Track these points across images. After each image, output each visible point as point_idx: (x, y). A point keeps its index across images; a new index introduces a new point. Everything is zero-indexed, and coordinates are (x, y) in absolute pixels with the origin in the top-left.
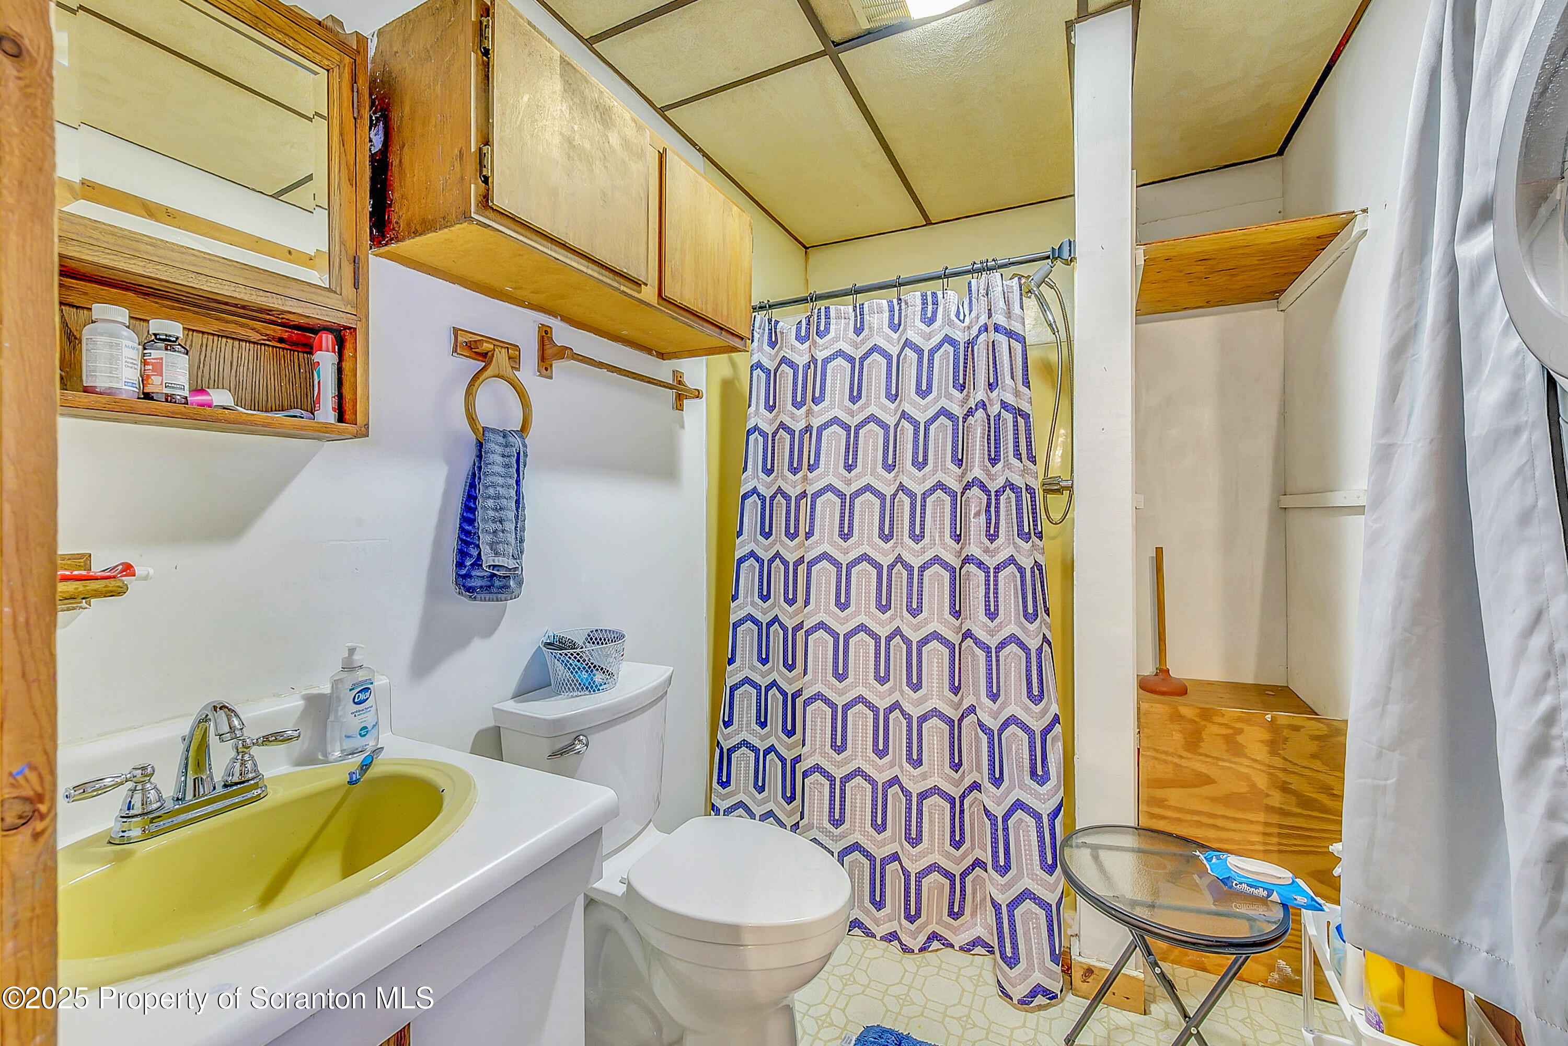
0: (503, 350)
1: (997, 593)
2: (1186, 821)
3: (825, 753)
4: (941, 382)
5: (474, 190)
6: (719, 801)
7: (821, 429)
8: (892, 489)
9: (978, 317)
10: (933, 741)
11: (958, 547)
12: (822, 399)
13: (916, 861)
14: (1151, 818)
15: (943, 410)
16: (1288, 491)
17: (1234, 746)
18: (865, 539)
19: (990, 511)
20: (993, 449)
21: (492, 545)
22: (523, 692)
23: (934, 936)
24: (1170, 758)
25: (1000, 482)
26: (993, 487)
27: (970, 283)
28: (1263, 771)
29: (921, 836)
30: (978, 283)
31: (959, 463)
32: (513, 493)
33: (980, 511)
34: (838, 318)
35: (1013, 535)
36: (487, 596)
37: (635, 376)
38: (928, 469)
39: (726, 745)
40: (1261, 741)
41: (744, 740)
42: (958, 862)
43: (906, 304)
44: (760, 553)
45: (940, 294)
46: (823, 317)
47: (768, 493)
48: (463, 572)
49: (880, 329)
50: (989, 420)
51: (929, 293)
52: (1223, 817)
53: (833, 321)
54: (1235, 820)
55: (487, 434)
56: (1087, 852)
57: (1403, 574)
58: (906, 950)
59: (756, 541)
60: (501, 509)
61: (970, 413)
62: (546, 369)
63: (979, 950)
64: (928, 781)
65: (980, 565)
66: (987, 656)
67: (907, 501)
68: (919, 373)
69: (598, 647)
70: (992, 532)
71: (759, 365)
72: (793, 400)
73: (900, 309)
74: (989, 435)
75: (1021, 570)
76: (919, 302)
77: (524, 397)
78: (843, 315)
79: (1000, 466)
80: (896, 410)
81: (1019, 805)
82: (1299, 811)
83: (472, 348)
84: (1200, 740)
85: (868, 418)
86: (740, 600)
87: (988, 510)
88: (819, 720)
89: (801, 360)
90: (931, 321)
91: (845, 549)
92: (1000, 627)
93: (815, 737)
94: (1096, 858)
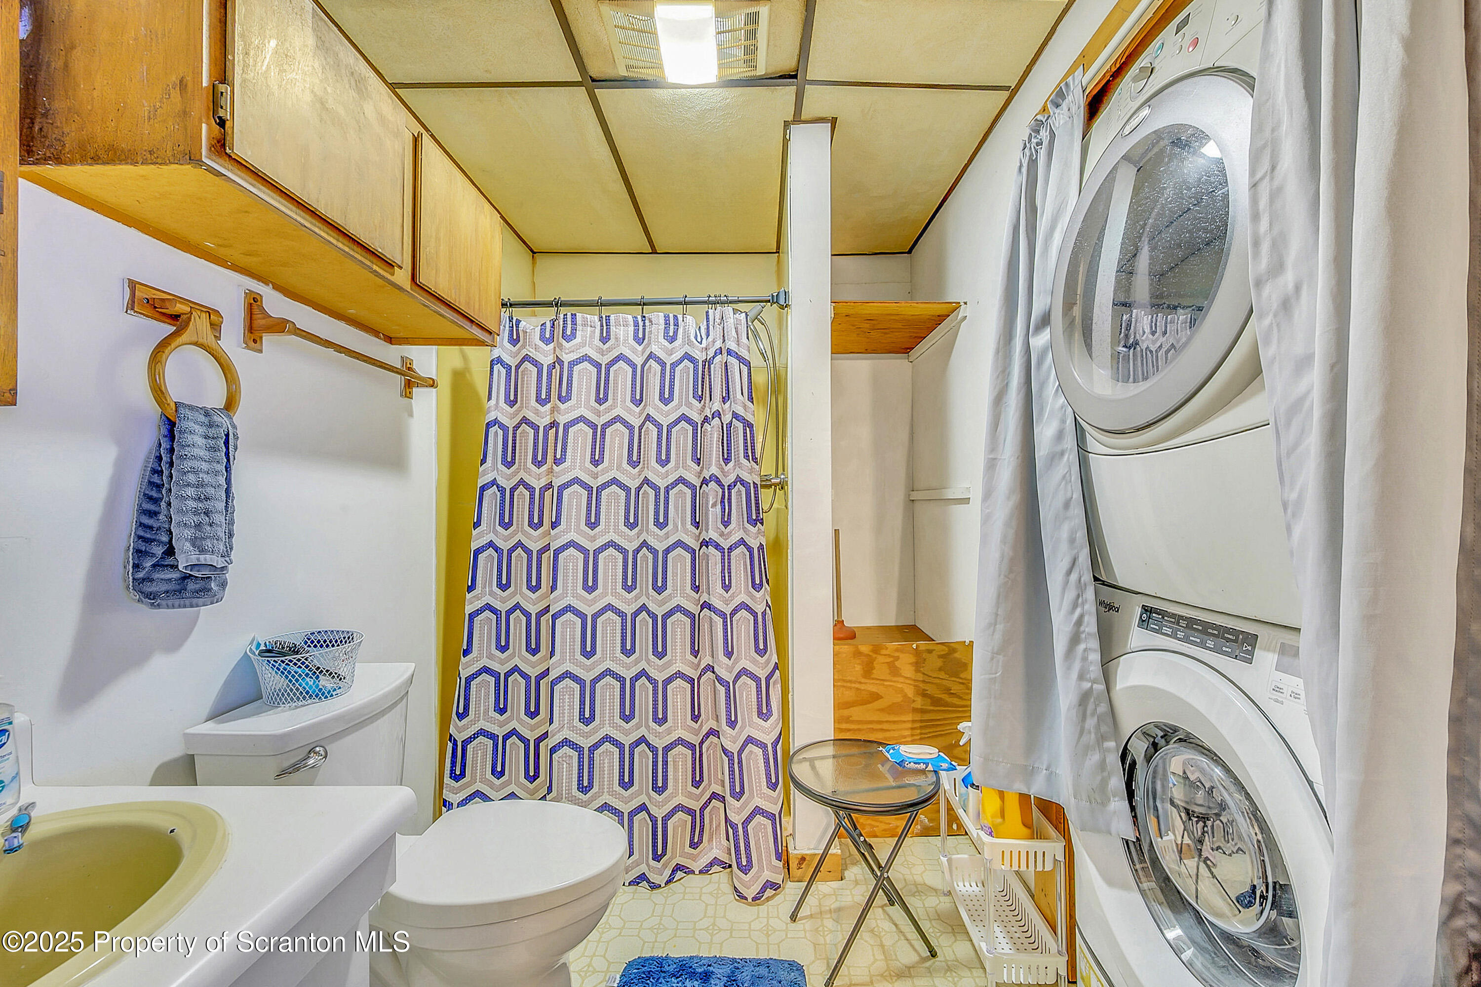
0: (204, 315)
1: (730, 569)
2: (863, 730)
3: (573, 726)
4: (682, 393)
5: (206, 131)
6: (451, 795)
7: (567, 426)
8: (637, 483)
9: (714, 342)
10: (677, 698)
11: (697, 532)
12: (568, 398)
13: (662, 806)
14: (841, 732)
15: (683, 416)
16: (915, 488)
17: (894, 671)
18: (612, 527)
19: (724, 502)
20: (725, 451)
21: (194, 542)
22: (219, 713)
23: (678, 868)
24: (853, 685)
25: (732, 478)
26: (726, 482)
27: (707, 312)
28: (910, 684)
29: (667, 783)
30: (715, 313)
31: (698, 461)
32: (222, 481)
33: (716, 501)
34: (584, 325)
35: (743, 521)
36: (177, 602)
37: (365, 359)
38: (671, 465)
39: (460, 738)
40: (910, 664)
41: (481, 729)
42: (698, 798)
43: (651, 321)
44: (499, 543)
45: (680, 317)
46: (569, 322)
47: (507, 485)
48: (141, 575)
49: (626, 340)
50: (722, 427)
51: (671, 316)
52: (887, 722)
53: (579, 328)
54: (894, 722)
55: (182, 410)
56: (806, 765)
57: (1004, 541)
58: (654, 887)
59: (495, 532)
60: (207, 499)
61: (706, 420)
62: (255, 341)
63: (716, 868)
64: (672, 735)
65: (717, 546)
66: (724, 622)
67: (652, 493)
68: (663, 382)
69: (327, 650)
70: (726, 519)
71: (499, 360)
72: (537, 397)
73: (644, 325)
74: (723, 439)
75: (750, 549)
76: (662, 321)
77: (230, 370)
78: (589, 323)
79: (731, 464)
80: (641, 414)
81: (750, 740)
82: (932, 708)
83: (155, 307)
84: (873, 668)
85: (614, 418)
86: (478, 590)
87: (722, 502)
88: (567, 696)
89: (546, 360)
90: (672, 340)
91: (592, 537)
92: (733, 597)
93: (563, 713)
94: (813, 767)
